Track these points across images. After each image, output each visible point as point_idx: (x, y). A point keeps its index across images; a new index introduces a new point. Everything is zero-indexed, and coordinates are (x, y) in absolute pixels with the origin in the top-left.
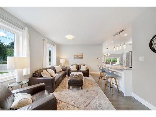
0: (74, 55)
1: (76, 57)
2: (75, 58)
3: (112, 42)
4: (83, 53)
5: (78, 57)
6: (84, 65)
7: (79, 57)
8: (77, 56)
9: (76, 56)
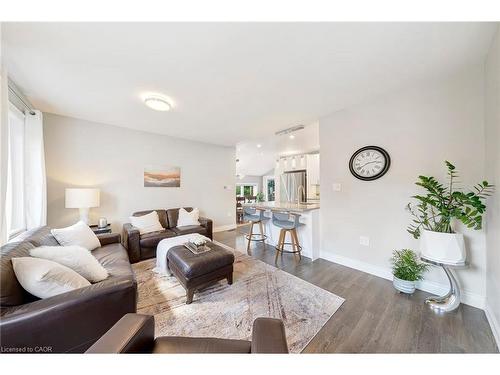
0: (146, 174)
1: (151, 181)
2: (147, 185)
3: (259, 146)
4: (179, 169)
5: (163, 182)
6: (189, 210)
7: (169, 181)
8: (160, 178)
9: (153, 177)
